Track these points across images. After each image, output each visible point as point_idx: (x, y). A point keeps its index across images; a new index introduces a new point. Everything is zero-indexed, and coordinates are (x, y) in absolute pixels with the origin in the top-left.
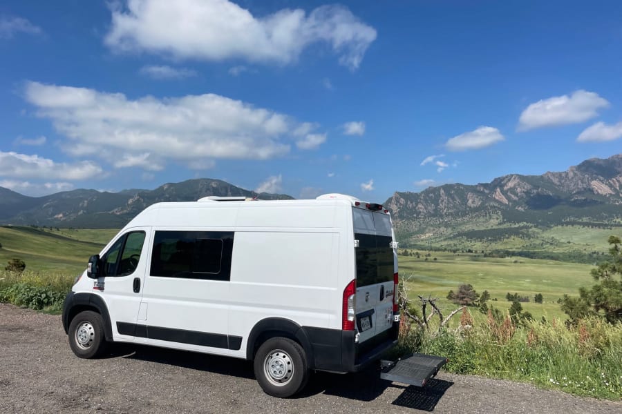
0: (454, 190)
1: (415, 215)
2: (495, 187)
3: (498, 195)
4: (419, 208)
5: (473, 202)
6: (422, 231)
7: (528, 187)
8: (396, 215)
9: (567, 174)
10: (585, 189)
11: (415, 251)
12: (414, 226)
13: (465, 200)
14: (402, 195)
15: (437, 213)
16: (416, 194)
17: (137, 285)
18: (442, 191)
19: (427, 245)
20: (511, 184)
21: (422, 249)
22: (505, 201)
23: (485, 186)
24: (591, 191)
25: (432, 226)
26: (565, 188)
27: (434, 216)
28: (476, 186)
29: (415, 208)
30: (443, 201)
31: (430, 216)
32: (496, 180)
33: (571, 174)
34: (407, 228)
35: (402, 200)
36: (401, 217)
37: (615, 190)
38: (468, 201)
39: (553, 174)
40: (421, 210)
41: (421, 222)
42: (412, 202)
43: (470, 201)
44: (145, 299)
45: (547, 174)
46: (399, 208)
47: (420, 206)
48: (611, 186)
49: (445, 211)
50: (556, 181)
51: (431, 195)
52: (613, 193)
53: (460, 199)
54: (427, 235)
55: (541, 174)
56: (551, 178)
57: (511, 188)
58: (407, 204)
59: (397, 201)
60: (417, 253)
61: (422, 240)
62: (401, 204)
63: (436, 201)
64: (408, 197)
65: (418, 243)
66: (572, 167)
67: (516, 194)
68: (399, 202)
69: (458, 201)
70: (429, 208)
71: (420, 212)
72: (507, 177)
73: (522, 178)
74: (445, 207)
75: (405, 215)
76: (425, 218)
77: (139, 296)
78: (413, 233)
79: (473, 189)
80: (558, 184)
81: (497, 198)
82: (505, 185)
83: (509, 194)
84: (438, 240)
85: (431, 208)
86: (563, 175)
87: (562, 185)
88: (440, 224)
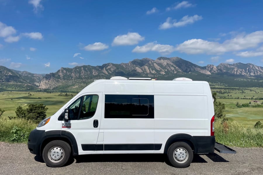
0: (87, 68)
1: (70, 78)
2: (103, 68)
3: (104, 71)
4: (72, 75)
5: (95, 73)
6: (74, 85)
7: (115, 68)
8: (62, 78)
9: (128, 64)
10: (134, 70)
11: (71, 94)
12: (70, 83)
13: (91, 72)
14: (65, 69)
15: (80, 77)
16: (71, 69)
17: (96, 124)
18: (82, 68)
19: (76, 91)
20: (109, 67)
21: (74, 93)
22: (107, 73)
23: (100, 67)
24: (136, 71)
25: (78, 83)
26: (128, 69)
27: (78, 78)
28: (96, 67)
29: (70, 75)
30: (82, 72)
31: (77, 79)
32: (103, 65)
33: (130, 64)
34: (66, 83)
35: (65, 71)
36: (64, 79)
37: (143, 70)
38: (93, 73)
39: (124, 64)
40: (73, 76)
41: (73, 81)
42: (69, 72)
43: (94, 73)
44: (101, 131)
45: (122, 64)
46: (63, 75)
47: (73, 74)
48: (142, 69)
49: (83, 77)
50: (124, 66)
51: (77, 69)
52: (142, 72)
53: (89, 71)
54: (76, 87)
55: (120, 64)
56: (123, 65)
57: (109, 68)
58: (67, 73)
59: (62, 71)
60: (72, 95)
61: (73, 89)
62: (64, 73)
63: (80, 72)
64: (67, 70)
65: (72, 90)
66: (130, 62)
67: (111, 71)
68: (63, 72)
69: (89, 73)
70: (77, 75)
71: (73, 77)
72: (108, 64)
73: (113, 65)
74: (83, 75)
75: (66, 78)
76: (75, 79)
77: (98, 129)
78: (70, 86)
79: (94, 68)
80: (125, 68)
81: (104, 72)
82: (107, 67)
83: (108, 71)
84: (80, 89)
85: (78, 75)
86: (127, 64)
87: (126, 68)
88: (81, 82)
